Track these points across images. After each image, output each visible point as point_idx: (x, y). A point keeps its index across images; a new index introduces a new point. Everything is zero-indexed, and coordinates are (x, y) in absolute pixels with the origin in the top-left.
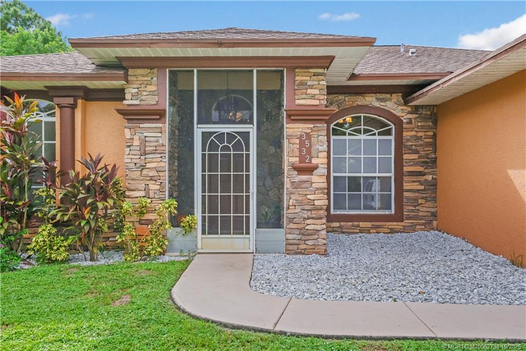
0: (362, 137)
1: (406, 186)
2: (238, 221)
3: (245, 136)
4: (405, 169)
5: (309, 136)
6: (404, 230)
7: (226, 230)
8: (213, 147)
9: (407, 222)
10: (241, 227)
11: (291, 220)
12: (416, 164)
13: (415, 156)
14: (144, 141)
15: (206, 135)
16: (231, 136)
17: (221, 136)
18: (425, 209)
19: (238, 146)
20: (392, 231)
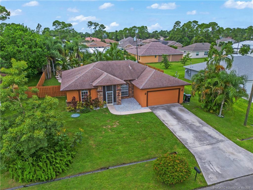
0: (124, 86)
1: (130, 92)
2: (111, 102)
3: (112, 93)
4: (130, 90)
5: (119, 92)
6: (130, 98)
7: (110, 103)
8: (108, 94)
9: (130, 97)
10: (112, 103)
11: (117, 101)
12: (131, 89)
13: (131, 88)
14: (100, 94)
15: (107, 93)
16: (110, 93)
17: (109, 93)
18: (132, 95)
19: (111, 94)
20: (128, 98)
